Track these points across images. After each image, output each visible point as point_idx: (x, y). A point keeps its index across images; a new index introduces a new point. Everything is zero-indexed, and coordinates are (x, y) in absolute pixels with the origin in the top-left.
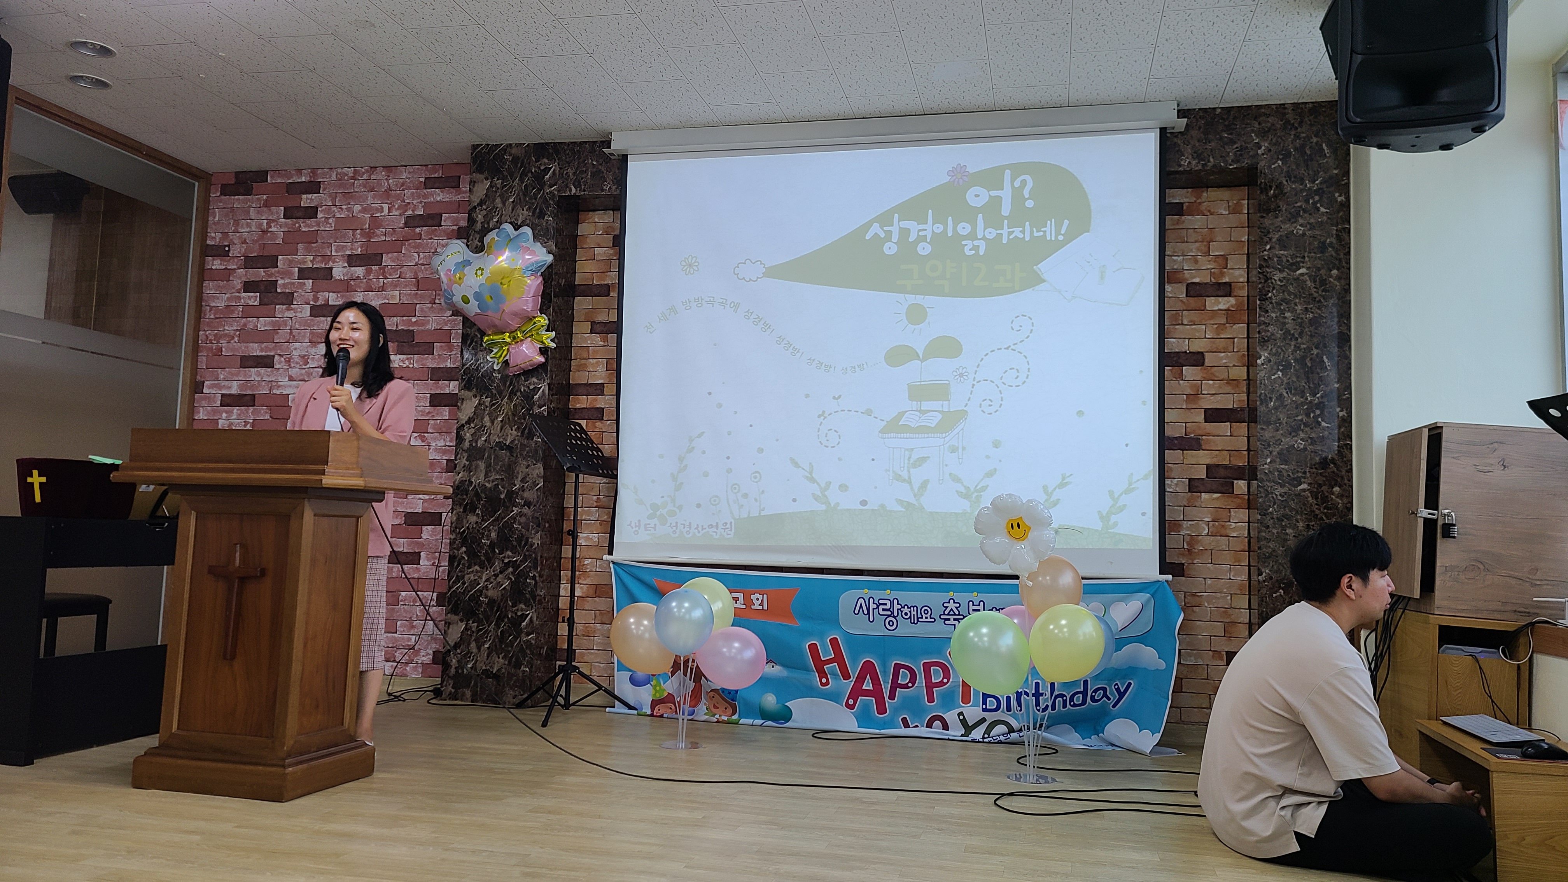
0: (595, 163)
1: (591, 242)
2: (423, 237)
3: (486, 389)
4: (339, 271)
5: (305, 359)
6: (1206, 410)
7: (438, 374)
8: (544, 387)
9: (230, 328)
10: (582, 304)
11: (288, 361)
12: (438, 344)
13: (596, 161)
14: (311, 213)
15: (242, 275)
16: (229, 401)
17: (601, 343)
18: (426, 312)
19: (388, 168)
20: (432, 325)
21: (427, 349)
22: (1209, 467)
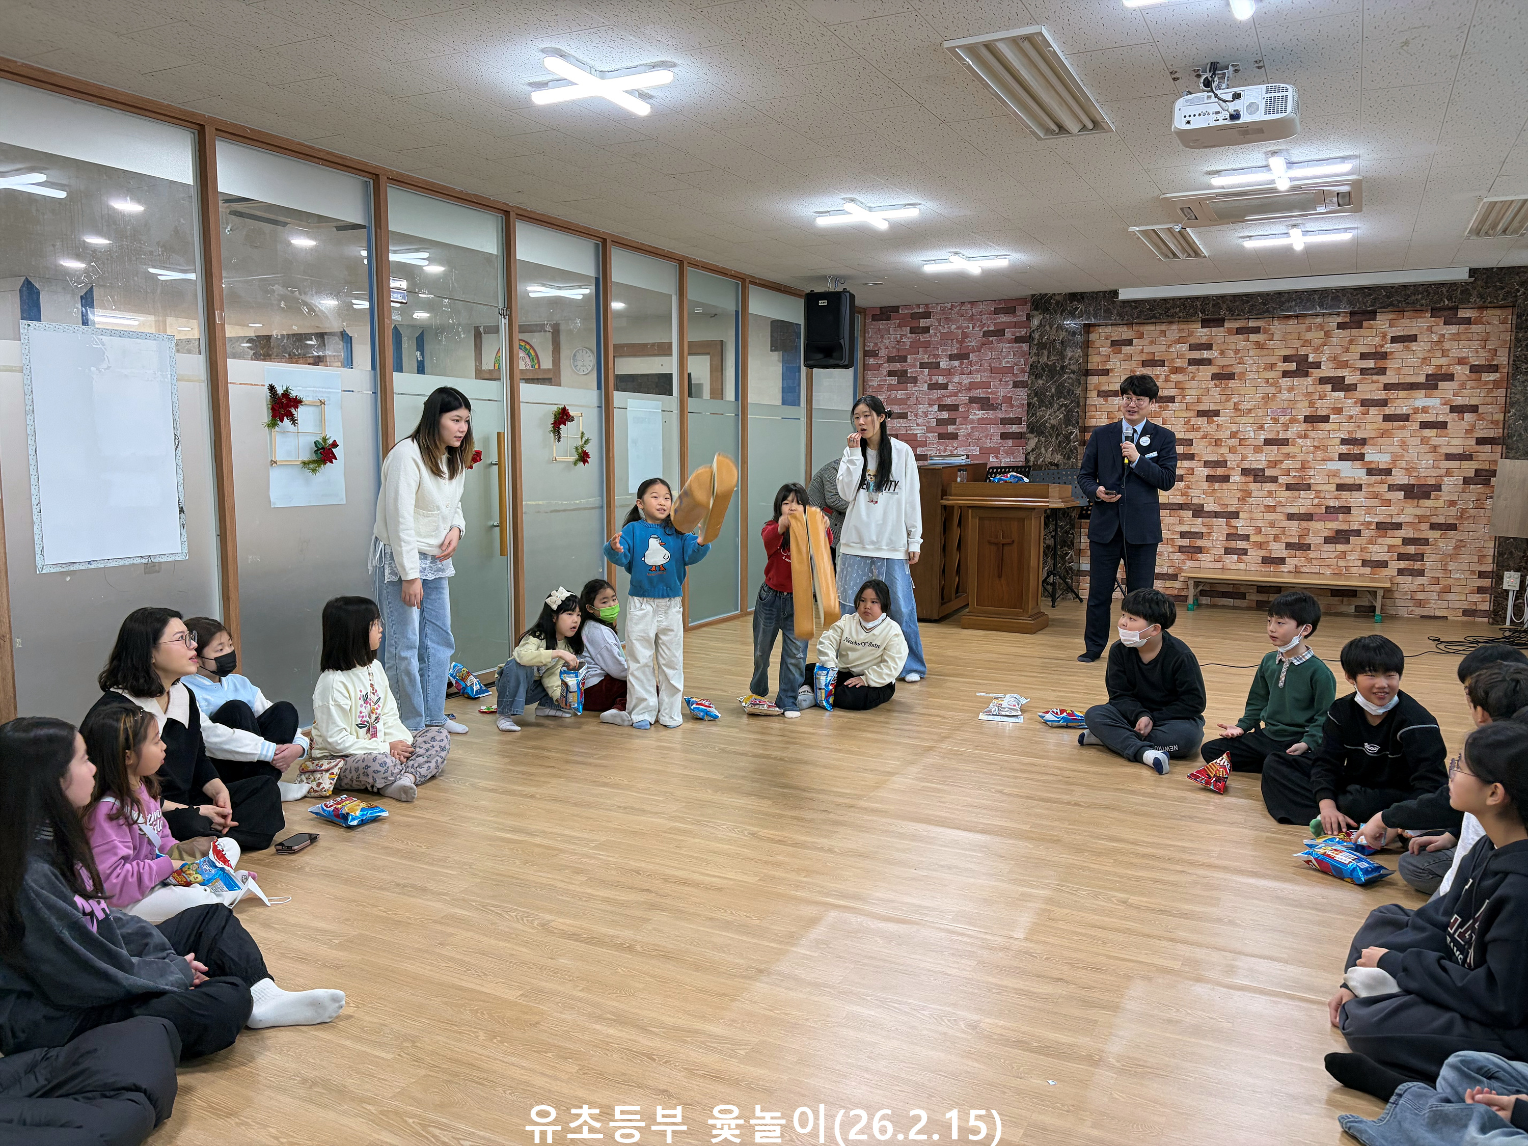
1: (1097, 344)
2: (994, 342)
3: (1042, 433)
4: (944, 364)
6: (1477, 438)
7: (1004, 421)
8: (1076, 431)
10: (1094, 381)
12: (1005, 405)
13: (1107, 303)
14: (926, 330)
15: (887, 367)
17: (1104, 403)
18: (997, 386)
19: (972, 303)
20: (1001, 393)
21: (998, 407)
22: (1476, 470)
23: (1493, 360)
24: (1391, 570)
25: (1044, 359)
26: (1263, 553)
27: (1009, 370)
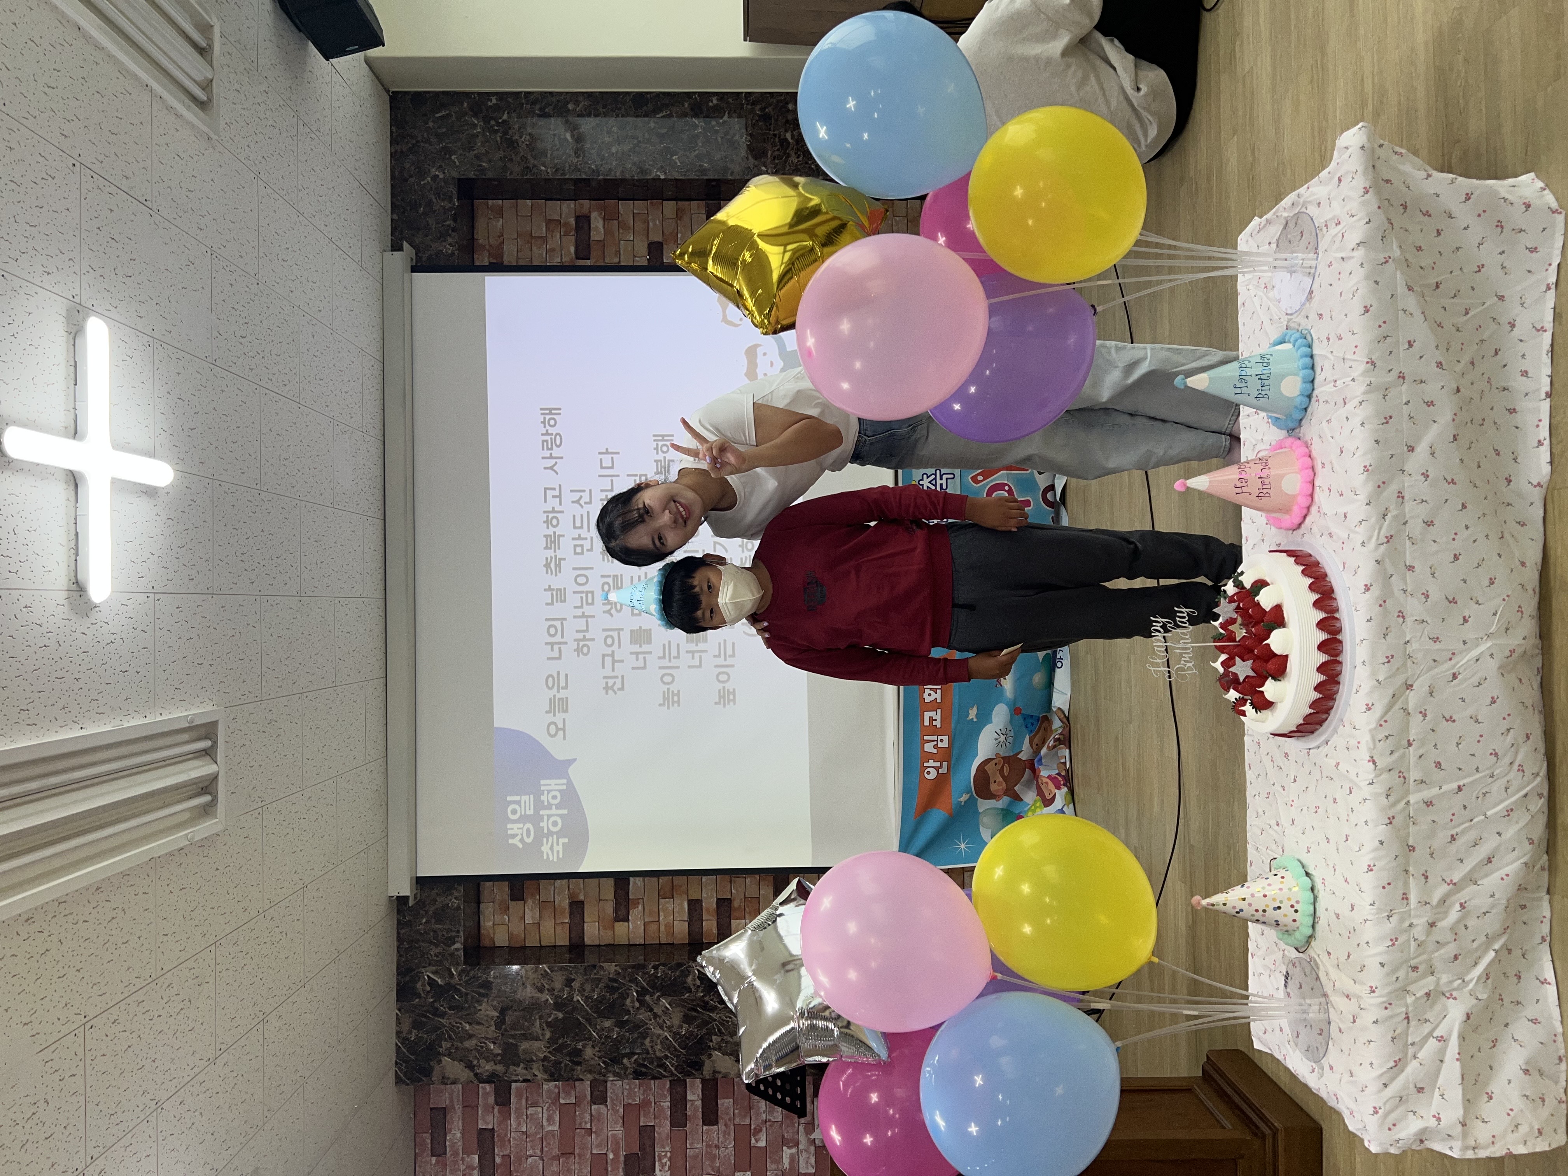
0: (424, 920)
1: (517, 928)
2: (506, 1153)
3: (701, 1041)
7: (679, 1118)
10: (593, 932)
12: (642, 1119)
13: (423, 917)
17: (640, 907)
18: (602, 1140)
20: (617, 1130)
21: (647, 1134)
23: (566, 224)
25: (539, 1048)
27: (567, 1114)
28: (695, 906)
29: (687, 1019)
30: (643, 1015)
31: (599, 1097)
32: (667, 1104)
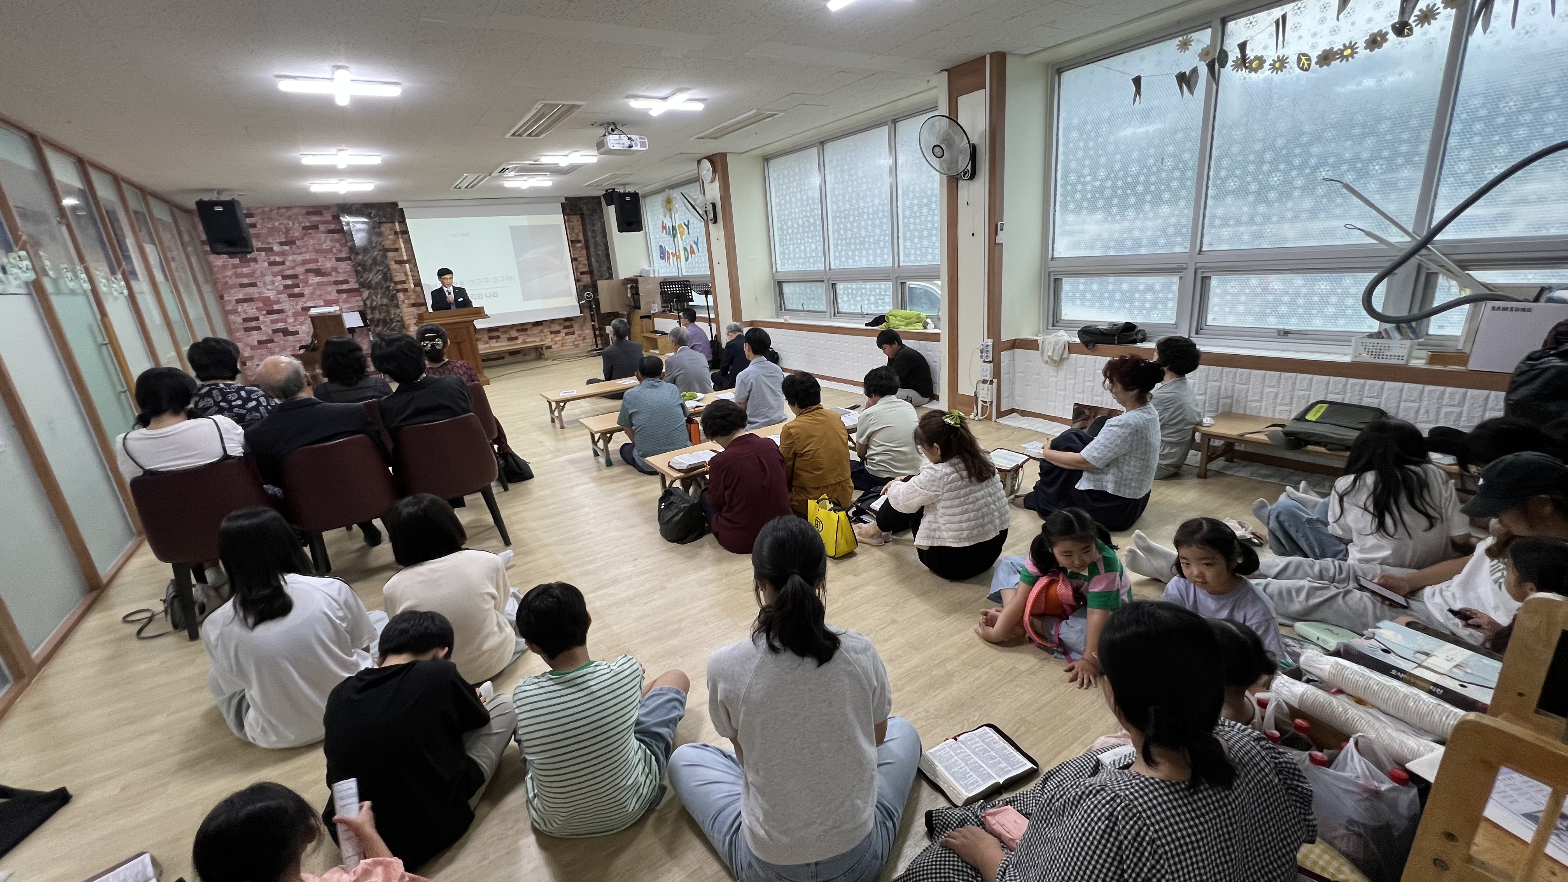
0: (391, 210)
1: (386, 234)
2: (312, 234)
4: (276, 248)
5: (273, 282)
7: (336, 283)
8: (392, 285)
9: (229, 273)
11: (265, 283)
14: (254, 226)
16: (238, 301)
17: (400, 267)
18: (325, 261)
19: (287, 208)
20: (329, 265)
23: (578, 238)
24: (562, 334)
26: (507, 336)
27: (330, 250)
28: (404, 282)
29: (376, 283)
30: (375, 271)
31: (338, 260)
32: (341, 279)
